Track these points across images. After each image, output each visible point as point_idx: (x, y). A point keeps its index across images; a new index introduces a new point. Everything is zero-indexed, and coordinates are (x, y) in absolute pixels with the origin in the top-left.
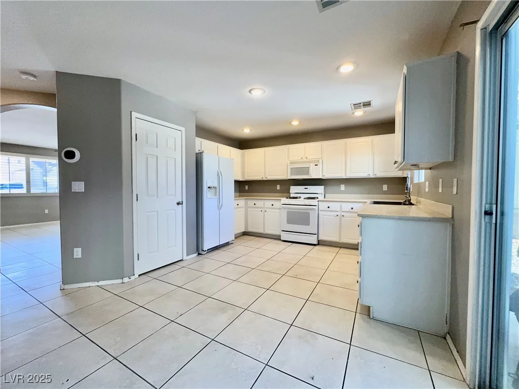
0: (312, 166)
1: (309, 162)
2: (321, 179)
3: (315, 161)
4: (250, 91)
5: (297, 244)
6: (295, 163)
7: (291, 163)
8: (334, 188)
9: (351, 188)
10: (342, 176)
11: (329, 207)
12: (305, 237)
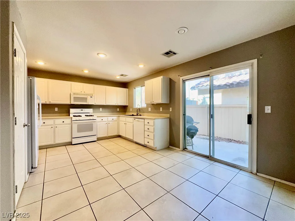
0: (89, 97)
1: (87, 95)
2: (93, 105)
3: (90, 95)
4: (98, 54)
5: (88, 143)
6: (77, 94)
7: (74, 94)
8: (97, 110)
9: (104, 110)
10: (104, 104)
11: (102, 120)
12: (89, 138)
